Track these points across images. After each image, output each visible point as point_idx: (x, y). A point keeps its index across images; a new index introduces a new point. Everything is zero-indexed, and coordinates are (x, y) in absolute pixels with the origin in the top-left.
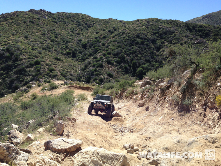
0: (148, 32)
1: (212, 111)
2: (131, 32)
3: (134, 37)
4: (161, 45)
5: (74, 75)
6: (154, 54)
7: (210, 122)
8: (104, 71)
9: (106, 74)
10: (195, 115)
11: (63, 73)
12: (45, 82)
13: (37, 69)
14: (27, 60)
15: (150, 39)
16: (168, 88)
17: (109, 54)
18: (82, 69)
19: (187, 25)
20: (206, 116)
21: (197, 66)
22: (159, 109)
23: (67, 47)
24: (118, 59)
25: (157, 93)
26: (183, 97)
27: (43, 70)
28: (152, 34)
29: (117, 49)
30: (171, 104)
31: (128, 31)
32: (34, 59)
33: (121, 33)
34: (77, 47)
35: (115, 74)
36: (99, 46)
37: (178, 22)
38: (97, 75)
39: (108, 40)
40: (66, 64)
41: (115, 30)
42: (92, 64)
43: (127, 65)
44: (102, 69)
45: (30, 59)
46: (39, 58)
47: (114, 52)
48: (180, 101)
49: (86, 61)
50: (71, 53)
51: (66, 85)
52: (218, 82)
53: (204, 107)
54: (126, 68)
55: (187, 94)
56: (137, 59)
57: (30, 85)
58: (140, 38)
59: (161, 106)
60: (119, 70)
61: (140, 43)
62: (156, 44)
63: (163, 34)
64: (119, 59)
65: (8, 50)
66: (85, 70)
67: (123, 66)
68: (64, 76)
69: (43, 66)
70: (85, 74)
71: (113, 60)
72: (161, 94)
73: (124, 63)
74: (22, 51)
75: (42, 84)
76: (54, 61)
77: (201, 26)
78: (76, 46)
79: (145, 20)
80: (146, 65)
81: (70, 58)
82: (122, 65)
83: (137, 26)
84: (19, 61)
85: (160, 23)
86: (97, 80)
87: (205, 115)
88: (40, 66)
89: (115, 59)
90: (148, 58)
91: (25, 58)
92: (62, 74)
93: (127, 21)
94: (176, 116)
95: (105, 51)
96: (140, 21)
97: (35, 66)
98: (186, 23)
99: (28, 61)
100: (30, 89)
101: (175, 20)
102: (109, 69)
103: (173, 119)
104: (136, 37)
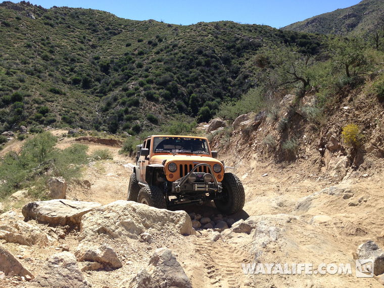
0: (217, 45)
1: (336, 154)
2: (188, 44)
3: (194, 54)
4: (239, 68)
5: (87, 120)
6: (227, 83)
7: (333, 174)
8: (141, 113)
9: (146, 118)
10: (304, 164)
11: (66, 116)
12: (32, 131)
13: (16, 110)
15: (220, 57)
16: (255, 127)
17: (151, 82)
18: (102, 109)
19: (282, 34)
20: (325, 165)
21: (306, 84)
22: (241, 164)
23: (72, 70)
24: (166, 91)
25: (237, 139)
26: (283, 138)
27: (28, 112)
28: (223, 49)
29: (163, 74)
30: (262, 152)
31: (183, 42)
32: (11, 91)
33: (171, 47)
34: (91, 70)
35: (160, 117)
36: (132, 69)
37: (268, 28)
38: (129, 119)
39: (148, 59)
40: (72, 100)
41: (160, 41)
42: (121, 101)
43: (181, 102)
44: (139, 109)
45: (3, 91)
46: (19, 90)
47: (158, 78)
48: (278, 144)
49: (108, 95)
50: (81, 80)
51: (73, 136)
52: (345, 105)
53: (321, 149)
54: (180, 107)
55: (290, 131)
56: (199, 92)
57: (4, 137)
58: (203, 55)
59: (244, 158)
60: (168, 110)
61: (203, 63)
62: (230, 65)
63: (242, 49)
64: (168, 92)
66: (108, 111)
67: (176, 103)
68: (67, 123)
69: (27, 103)
70: (108, 117)
71: (158, 93)
72: (243, 139)
73: (176, 99)
75: (25, 136)
76: (48, 94)
77: (304, 37)
78: (89, 68)
79: (212, 24)
80: (214, 102)
81: (79, 89)
82: (173, 102)
83: (198, 33)
85: (237, 30)
86: (130, 128)
87: (322, 163)
88: (22, 103)
89: (161, 90)
90: (218, 90)
92: (64, 119)
93: (181, 25)
94: (272, 169)
95: (143, 77)
96: (203, 26)
97: (13, 103)
98: (280, 31)
100: (3, 145)
101: (263, 25)
102: (150, 109)
103: (266, 174)
104: (196, 54)
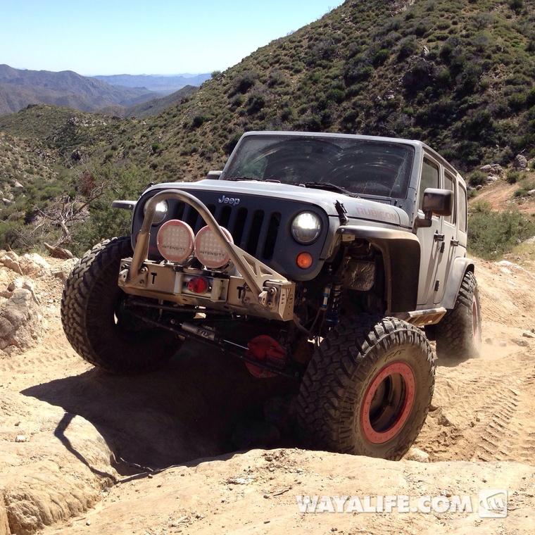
13: (531, 122)
14: (504, 89)
32: (529, 84)
45: (514, 84)
57: (483, 175)
65: (446, 56)
74: (493, 56)
84: (476, 93)
91: (496, 84)
99: (506, 94)
